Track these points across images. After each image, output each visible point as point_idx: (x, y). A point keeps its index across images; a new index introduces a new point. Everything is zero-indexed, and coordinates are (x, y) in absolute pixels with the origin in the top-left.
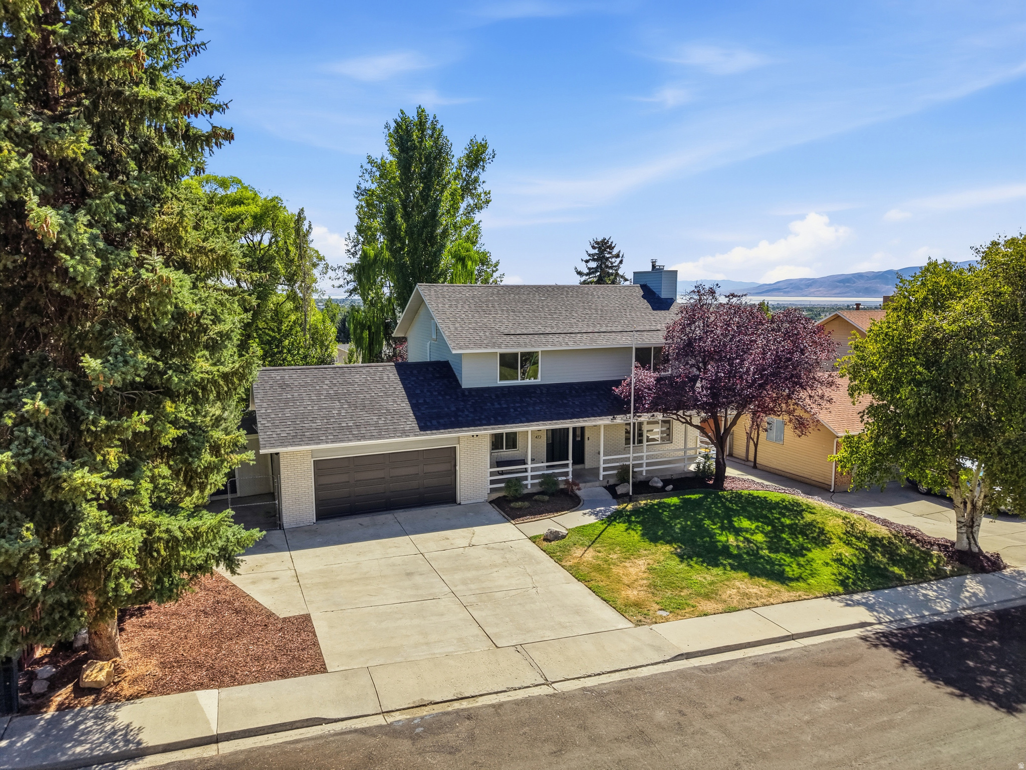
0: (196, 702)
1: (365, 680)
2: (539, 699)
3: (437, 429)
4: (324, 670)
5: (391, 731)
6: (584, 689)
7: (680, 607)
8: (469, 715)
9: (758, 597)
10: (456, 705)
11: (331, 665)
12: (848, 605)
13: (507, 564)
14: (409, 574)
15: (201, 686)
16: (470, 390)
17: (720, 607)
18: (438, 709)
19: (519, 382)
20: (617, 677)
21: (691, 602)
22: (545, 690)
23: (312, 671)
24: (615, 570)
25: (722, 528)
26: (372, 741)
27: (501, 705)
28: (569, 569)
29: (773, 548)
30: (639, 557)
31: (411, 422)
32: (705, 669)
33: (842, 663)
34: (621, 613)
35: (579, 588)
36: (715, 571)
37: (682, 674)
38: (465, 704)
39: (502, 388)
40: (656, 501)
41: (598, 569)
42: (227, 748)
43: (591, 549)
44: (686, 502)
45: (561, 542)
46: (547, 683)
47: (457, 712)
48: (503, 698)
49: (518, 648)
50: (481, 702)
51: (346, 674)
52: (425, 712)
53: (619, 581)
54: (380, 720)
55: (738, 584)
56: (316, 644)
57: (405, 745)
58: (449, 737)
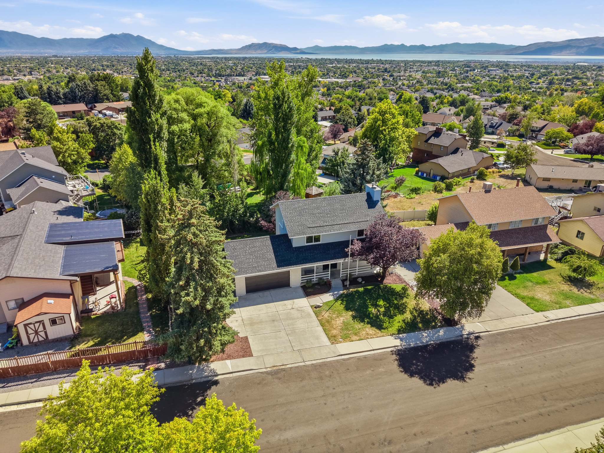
0: (226, 363)
1: (262, 359)
2: (301, 367)
3: (283, 266)
4: (252, 356)
5: (267, 373)
6: (312, 364)
7: (346, 338)
8: (284, 370)
9: (371, 335)
10: (282, 367)
11: (254, 354)
12: (396, 339)
13: (302, 317)
14: (273, 321)
15: (226, 359)
16: (296, 248)
17: (358, 338)
18: (278, 368)
19: (313, 243)
20: (321, 361)
21: (350, 336)
22: (303, 364)
23: (249, 356)
24: (333, 322)
25: (372, 305)
26: (263, 375)
27: (292, 367)
28: (319, 320)
29: (384, 315)
30: (342, 316)
31: (275, 265)
32: (344, 360)
33: (381, 360)
34: (329, 339)
35: (320, 329)
36: (362, 324)
37: (337, 361)
38: (284, 367)
39: (307, 246)
40: (355, 290)
41: (328, 321)
42: (235, 375)
43: (328, 312)
44: (366, 290)
45: (320, 309)
46: (304, 362)
47: (282, 369)
48: (293, 365)
49: (299, 350)
50: (288, 366)
51: (258, 357)
52: (275, 368)
53: (332, 327)
54: (264, 370)
55: (367, 329)
56: (250, 347)
57: (270, 377)
58: (279, 375)
